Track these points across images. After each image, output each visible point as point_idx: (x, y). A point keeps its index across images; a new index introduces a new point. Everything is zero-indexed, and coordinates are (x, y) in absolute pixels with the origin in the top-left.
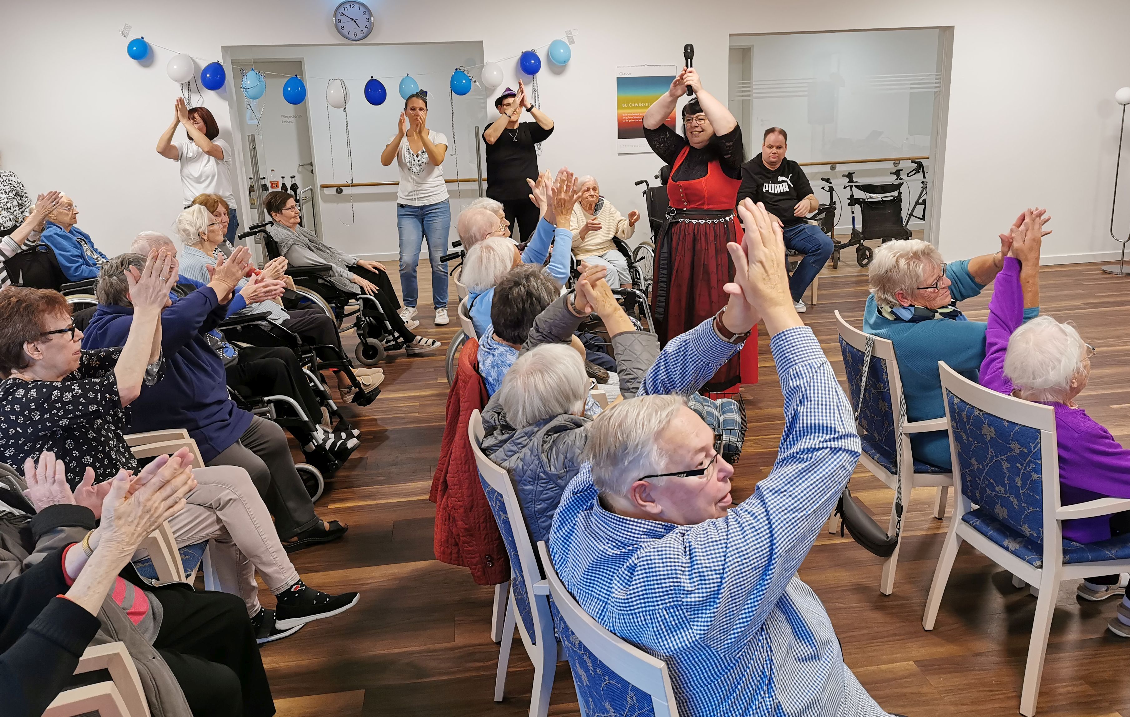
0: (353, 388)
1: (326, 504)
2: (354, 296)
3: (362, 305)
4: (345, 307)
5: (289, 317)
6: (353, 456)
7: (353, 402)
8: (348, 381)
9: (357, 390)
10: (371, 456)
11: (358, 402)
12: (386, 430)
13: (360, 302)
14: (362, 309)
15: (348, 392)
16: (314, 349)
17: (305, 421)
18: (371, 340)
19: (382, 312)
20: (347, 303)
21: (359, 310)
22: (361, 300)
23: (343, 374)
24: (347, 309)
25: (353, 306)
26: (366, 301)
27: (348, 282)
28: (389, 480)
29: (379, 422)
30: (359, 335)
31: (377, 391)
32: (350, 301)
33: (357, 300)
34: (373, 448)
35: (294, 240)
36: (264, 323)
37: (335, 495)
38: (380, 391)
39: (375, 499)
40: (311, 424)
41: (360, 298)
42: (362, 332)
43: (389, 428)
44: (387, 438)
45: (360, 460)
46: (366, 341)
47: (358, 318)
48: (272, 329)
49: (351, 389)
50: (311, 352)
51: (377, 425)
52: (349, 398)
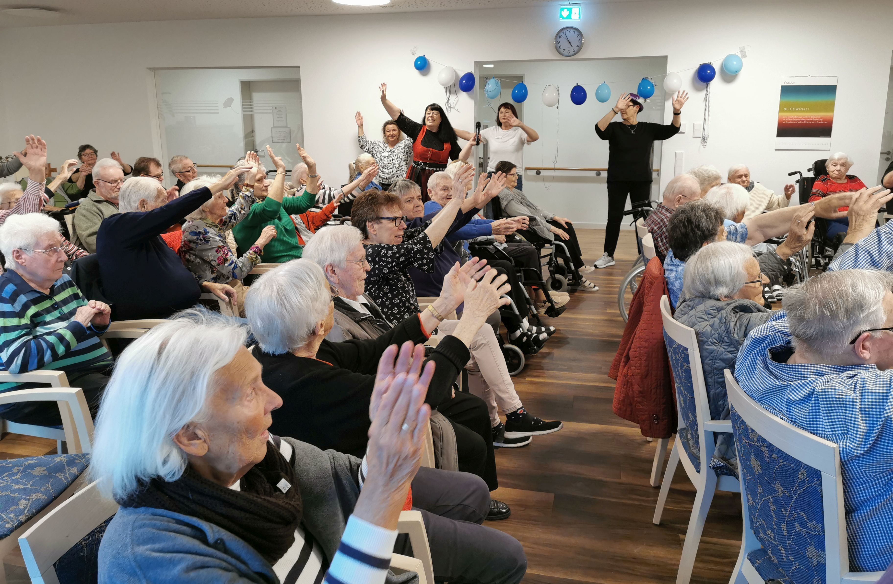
0: (547, 303)
1: (524, 377)
2: (549, 242)
3: (554, 249)
4: (542, 249)
5: (507, 246)
6: (544, 350)
7: (545, 313)
8: (543, 297)
9: (550, 305)
10: (557, 353)
11: (549, 314)
12: (568, 338)
13: (553, 247)
14: (554, 252)
15: (543, 306)
16: (523, 270)
17: (516, 315)
18: (558, 276)
19: (569, 255)
20: (543, 246)
21: (551, 254)
22: (554, 245)
23: (541, 291)
24: (544, 252)
25: (547, 250)
26: (558, 246)
27: (546, 230)
28: (570, 369)
29: (562, 332)
30: (550, 271)
31: (563, 309)
32: (546, 245)
33: (551, 245)
34: (558, 347)
35: (513, 196)
36: (491, 247)
37: (530, 373)
38: (566, 309)
39: (561, 380)
40: (521, 318)
41: (554, 244)
42: (552, 269)
43: (569, 336)
44: (568, 343)
45: (548, 354)
46: (554, 276)
47: (551, 259)
48: (496, 252)
49: (545, 304)
50: (520, 272)
51: (560, 333)
52: (543, 311)
